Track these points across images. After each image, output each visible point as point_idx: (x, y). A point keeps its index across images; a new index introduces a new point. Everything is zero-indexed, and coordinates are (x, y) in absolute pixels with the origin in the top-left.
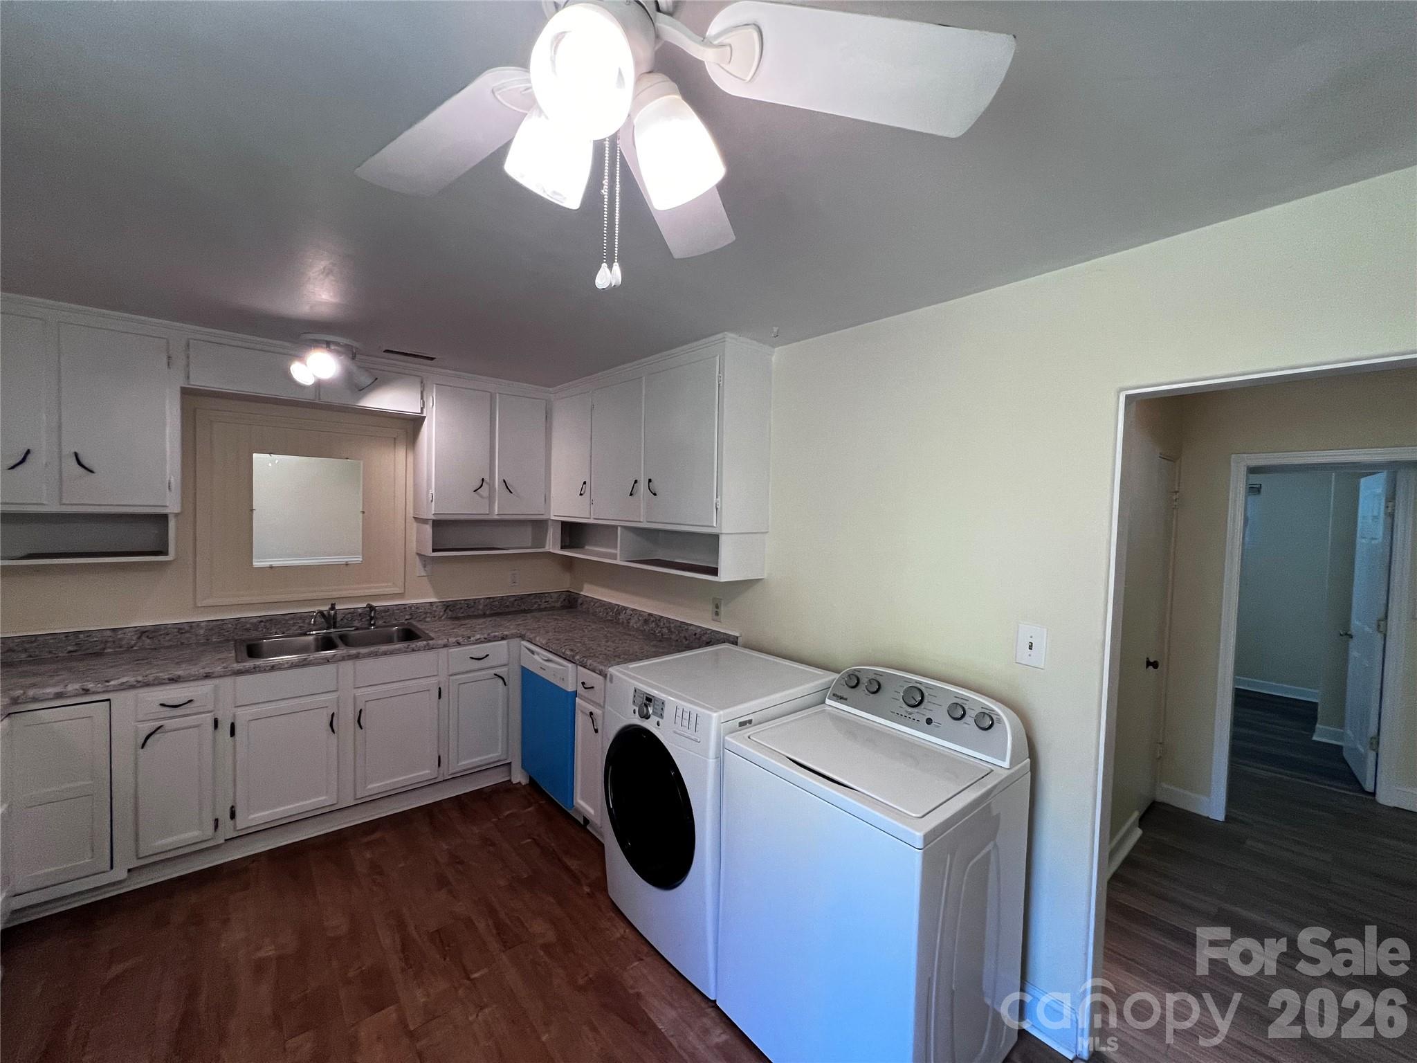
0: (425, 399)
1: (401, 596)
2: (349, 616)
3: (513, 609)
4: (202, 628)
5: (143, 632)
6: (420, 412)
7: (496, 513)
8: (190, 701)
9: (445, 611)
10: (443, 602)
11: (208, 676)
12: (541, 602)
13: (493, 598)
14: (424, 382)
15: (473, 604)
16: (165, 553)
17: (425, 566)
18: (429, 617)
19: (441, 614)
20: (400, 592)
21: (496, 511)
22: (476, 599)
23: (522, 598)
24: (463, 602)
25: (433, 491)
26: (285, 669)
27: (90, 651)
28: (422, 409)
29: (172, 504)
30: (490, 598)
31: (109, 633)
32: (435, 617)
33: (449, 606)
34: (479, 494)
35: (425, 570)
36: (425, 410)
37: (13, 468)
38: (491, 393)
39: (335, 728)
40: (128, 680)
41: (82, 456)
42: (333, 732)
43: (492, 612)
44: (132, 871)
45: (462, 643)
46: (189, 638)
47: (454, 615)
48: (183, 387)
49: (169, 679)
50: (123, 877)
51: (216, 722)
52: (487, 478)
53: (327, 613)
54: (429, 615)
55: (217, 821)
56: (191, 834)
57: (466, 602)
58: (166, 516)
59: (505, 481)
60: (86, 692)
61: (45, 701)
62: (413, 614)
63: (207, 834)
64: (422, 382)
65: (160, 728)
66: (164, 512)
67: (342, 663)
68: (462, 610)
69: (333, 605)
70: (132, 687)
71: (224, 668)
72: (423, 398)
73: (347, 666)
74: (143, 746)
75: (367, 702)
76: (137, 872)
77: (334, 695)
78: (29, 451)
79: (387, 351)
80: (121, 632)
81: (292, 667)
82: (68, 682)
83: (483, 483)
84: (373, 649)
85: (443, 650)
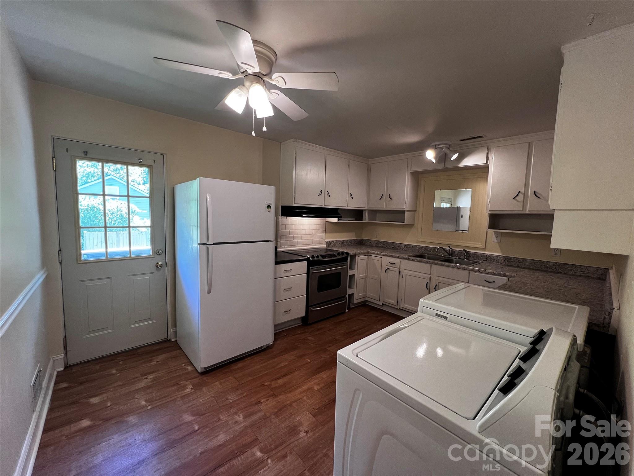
0: (489, 156)
1: (484, 249)
2: (460, 253)
3: (550, 270)
4: (417, 247)
5: (406, 246)
6: (485, 163)
7: (528, 210)
8: (395, 263)
9: (504, 261)
10: (504, 256)
11: (398, 257)
12: (577, 270)
13: (536, 260)
14: (490, 147)
15: (521, 261)
16: (404, 222)
17: (497, 237)
18: (495, 262)
19: (502, 262)
20: (483, 247)
21: (528, 209)
22: (524, 259)
23: (560, 265)
24: (515, 258)
25: (489, 199)
26: (416, 261)
27: (395, 248)
28: (487, 162)
29: (406, 207)
30: (535, 260)
31: (399, 244)
32: (498, 263)
33: (506, 259)
34: (517, 200)
35: (497, 239)
36: (489, 161)
37: (380, 199)
38: (530, 142)
39: (428, 288)
40: (385, 253)
41: (391, 196)
42: (427, 289)
43: (534, 268)
44: (383, 304)
45: (481, 272)
46: (414, 250)
47: (510, 264)
48: (410, 172)
49: (391, 256)
50: (381, 305)
51: (400, 272)
52: (522, 191)
53: (447, 250)
54: (495, 261)
55: (398, 301)
56: (393, 302)
57: (517, 259)
58: (404, 211)
59: (535, 191)
60: (378, 254)
61: (372, 254)
62: (488, 259)
63: (396, 304)
64: (488, 148)
65: (389, 268)
66: (405, 210)
67: (432, 265)
68: (514, 263)
69: (449, 247)
70: (385, 255)
71: (402, 256)
72: (487, 156)
73: (434, 267)
74: (385, 272)
75: (439, 283)
76: (384, 305)
77: (430, 276)
78: (383, 195)
79: (461, 140)
80: (401, 244)
81: (418, 261)
82: (377, 251)
83: (520, 194)
84: (443, 263)
85: (471, 272)
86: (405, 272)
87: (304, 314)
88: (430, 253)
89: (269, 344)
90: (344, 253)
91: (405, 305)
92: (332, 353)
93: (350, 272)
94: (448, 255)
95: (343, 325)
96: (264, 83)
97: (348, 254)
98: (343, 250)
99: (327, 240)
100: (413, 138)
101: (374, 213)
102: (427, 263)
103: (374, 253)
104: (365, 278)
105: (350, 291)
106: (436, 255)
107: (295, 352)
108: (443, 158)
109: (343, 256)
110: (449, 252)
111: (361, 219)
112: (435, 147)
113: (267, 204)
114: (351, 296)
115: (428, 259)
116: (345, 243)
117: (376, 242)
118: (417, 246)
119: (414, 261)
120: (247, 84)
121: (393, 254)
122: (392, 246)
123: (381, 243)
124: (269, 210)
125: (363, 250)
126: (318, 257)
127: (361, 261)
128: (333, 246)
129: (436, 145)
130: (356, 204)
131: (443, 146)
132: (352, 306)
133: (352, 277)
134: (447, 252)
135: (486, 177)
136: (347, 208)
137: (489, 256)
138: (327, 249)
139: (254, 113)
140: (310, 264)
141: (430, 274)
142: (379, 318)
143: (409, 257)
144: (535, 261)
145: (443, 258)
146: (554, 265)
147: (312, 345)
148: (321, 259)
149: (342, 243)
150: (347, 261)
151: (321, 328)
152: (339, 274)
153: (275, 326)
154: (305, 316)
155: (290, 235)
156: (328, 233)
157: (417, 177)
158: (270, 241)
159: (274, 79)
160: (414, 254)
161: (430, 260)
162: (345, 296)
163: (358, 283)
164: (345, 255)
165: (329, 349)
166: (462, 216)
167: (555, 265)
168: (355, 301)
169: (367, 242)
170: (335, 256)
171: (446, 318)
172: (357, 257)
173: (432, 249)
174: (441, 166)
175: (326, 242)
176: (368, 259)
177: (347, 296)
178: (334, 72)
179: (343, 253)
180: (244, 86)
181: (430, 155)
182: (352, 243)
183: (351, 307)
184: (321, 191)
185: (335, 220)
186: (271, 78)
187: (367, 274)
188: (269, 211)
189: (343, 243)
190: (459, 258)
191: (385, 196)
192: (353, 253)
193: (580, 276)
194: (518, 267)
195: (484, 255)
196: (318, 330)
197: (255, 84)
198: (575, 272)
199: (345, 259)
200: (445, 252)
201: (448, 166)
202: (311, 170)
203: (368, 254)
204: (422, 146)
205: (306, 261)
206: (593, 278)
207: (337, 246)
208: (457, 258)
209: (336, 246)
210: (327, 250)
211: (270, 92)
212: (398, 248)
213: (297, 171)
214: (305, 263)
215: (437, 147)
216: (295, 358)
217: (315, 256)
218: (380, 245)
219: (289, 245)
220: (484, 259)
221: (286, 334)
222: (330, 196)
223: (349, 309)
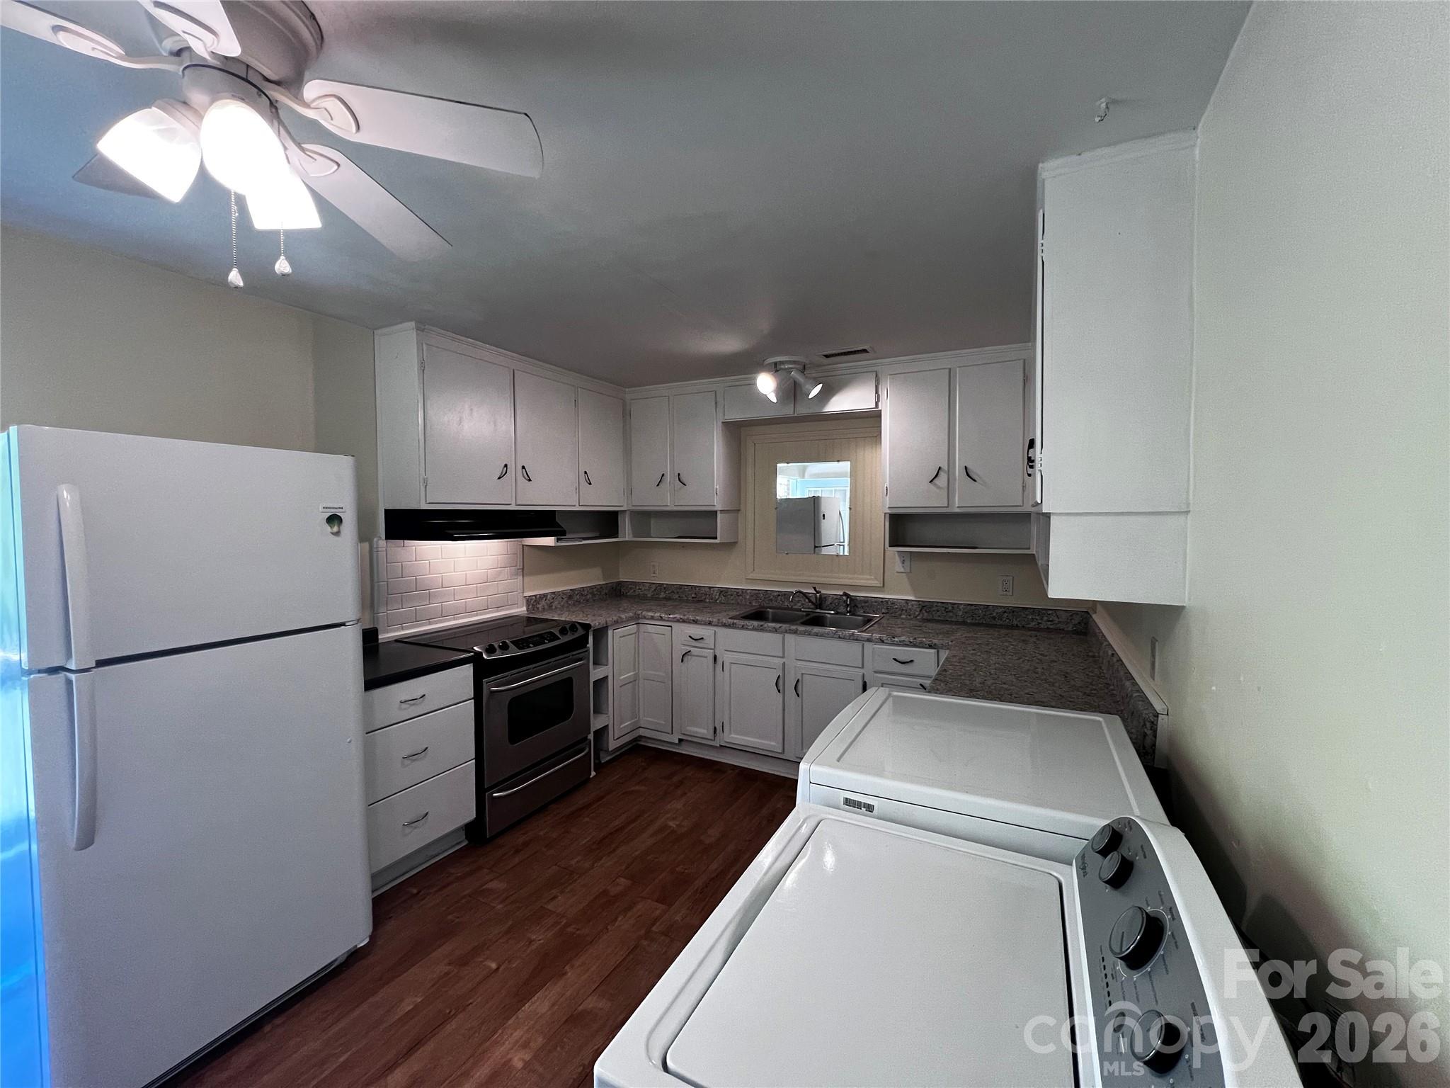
0: (880, 393)
1: (882, 588)
2: (836, 601)
3: (1000, 622)
4: (748, 594)
5: (723, 592)
6: (874, 407)
7: (958, 504)
8: (702, 638)
9: (921, 611)
10: (919, 601)
11: (710, 624)
12: (1042, 619)
13: (976, 605)
14: (880, 375)
15: (950, 608)
16: (716, 538)
17: (903, 562)
18: (904, 614)
19: (917, 613)
20: (879, 585)
22: (955, 604)
23: (1014, 611)
24: (940, 604)
25: (887, 484)
26: (750, 629)
27: (699, 599)
28: (877, 404)
29: (718, 504)
30: (972, 605)
31: (707, 589)
32: (910, 615)
33: (925, 606)
34: (935, 485)
35: (903, 567)
36: (880, 404)
37: (658, 485)
38: (950, 369)
39: (781, 688)
40: (677, 616)
41: (681, 476)
42: (779, 691)
43: (974, 621)
44: (680, 740)
45: (885, 641)
46: (741, 600)
47: (930, 617)
48: (723, 422)
49: (693, 621)
50: (677, 742)
51: (715, 657)
52: (945, 468)
53: (811, 595)
54: (904, 612)
55: (715, 729)
56: (703, 731)
57: (943, 605)
58: (716, 512)
59: (966, 467)
60: (661, 619)
61: (648, 619)
62: (890, 608)
63: (710, 736)
64: (876, 376)
65: (689, 651)
66: (715, 509)
67: (786, 635)
68: (939, 613)
69: (815, 588)
70: (678, 621)
71: (719, 620)
72: (877, 392)
73: (790, 638)
74: (682, 661)
75: (802, 674)
76: (683, 743)
77: (781, 661)
78: (663, 475)
79: (827, 356)
80: (712, 589)
81: (754, 629)
82: (659, 611)
83: (941, 472)
84: (809, 628)
85: (866, 644)
86: (726, 658)
87: (471, 815)
88: (775, 604)
89: (356, 946)
90: (578, 626)
91: (733, 735)
92: (563, 916)
93: (596, 674)
94: (813, 607)
95: (587, 819)
96: (274, 110)
97: (586, 627)
98: (574, 618)
99: (526, 594)
100: (728, 344)
101: (644, 517)
102: (776, 631)
103: (652, 618)
104: (635, 680)
105: (597, 723)
106: (787, 609)
107: (447, 948)
108: (791, 392)
109: (576, 635)
110: (814, 600)
111: (615, 534)
112: (775, 369)
113: (325, 510)
114: (602, 733)
115: (774, 621)
116: (578, 597)
117: (654, 586)
118: (749, 591)
119: (747, 629)
120: (197, 97)
121: (698, 618)
122: (691, 594)
123: (665, 588)
124: (335, 529)
125: (624, 611)
126: (504, 647)
127: (620, 641)
128: (546, 607)
129: (776, 364)
130: (598, 499)
131: (790, 366)
132: (605, 758)
133: (601, 683)
134: (810, 601)
135: (877, 437)
136: (577, 508)
137: (893, 604)
138: (529, 619)
139: (234, 208)
140: (483, 670)
141: (783, 657)
142: (675, 779)
143: (735, 621)
144: (973, 607)
145: (805, 614)
146: (1005, 612)
147: (500, 906)
148: (514, 652)
149: (570, 597)
150: (586, 647)
151: (526, 844)
152: (569, 681)
153: (374, 877)
154: (475, 818)
155: (420, 590)
156: (531, 574)
157: (736, 432)
158: (343, 624)
159: (314, 101)
160: (744, 611)
161: (780, 625)
162: (586, 738)
163: (616, 696)
164: (581, 632)
165: (550, 907)
166: (824, 515)
167: (1007, 611)
168: (612, 745)
169: (631, 588)
170: (555, 638)
171: (870, 808)
172: (610, 632)
173: (779, 595)
174: (788, 411)
175: (527, 600)
176: (638, 631)
177: (591, 737)
178: (526, 114)
179: (573, 626)
180: (185, 103)
181: (766, 384)
182: (594, 595)
183: (603, 762)
184: (506, 466)
185: (549, 541)
186: (298, 97)
187: (639, 670)
188: (337, 534)
189: (574, 598)
190: (837, 613)
191: (668, 478)
192: (599, 623)
193: (1048, 630)
194: (945, 622)
195: (883, 602)
196: (517, 851)
197: (228, 101)
198: (1039, 623)
199: (582, 642)
200: (807, 600)
201: (802, 410)
202: (471, 410)
203: (637, 619)
204: (746, 364)
205: (472, 664)
206: (1068, 632)
207: (556, 608)
208: (832, 612)
209: (554, 607)
210: (530, 621)
211: (303, 150)
212: (705, 599)
213: (430, 412)
214: (467, 671)
215: (778, 367)
216: (448, 968)
217: (496, 646)
218: (663, 595)
219: (417, 619)
220: (883, 611)
221: (415, 891)
222: (530, 480)
223: (598, 767)
